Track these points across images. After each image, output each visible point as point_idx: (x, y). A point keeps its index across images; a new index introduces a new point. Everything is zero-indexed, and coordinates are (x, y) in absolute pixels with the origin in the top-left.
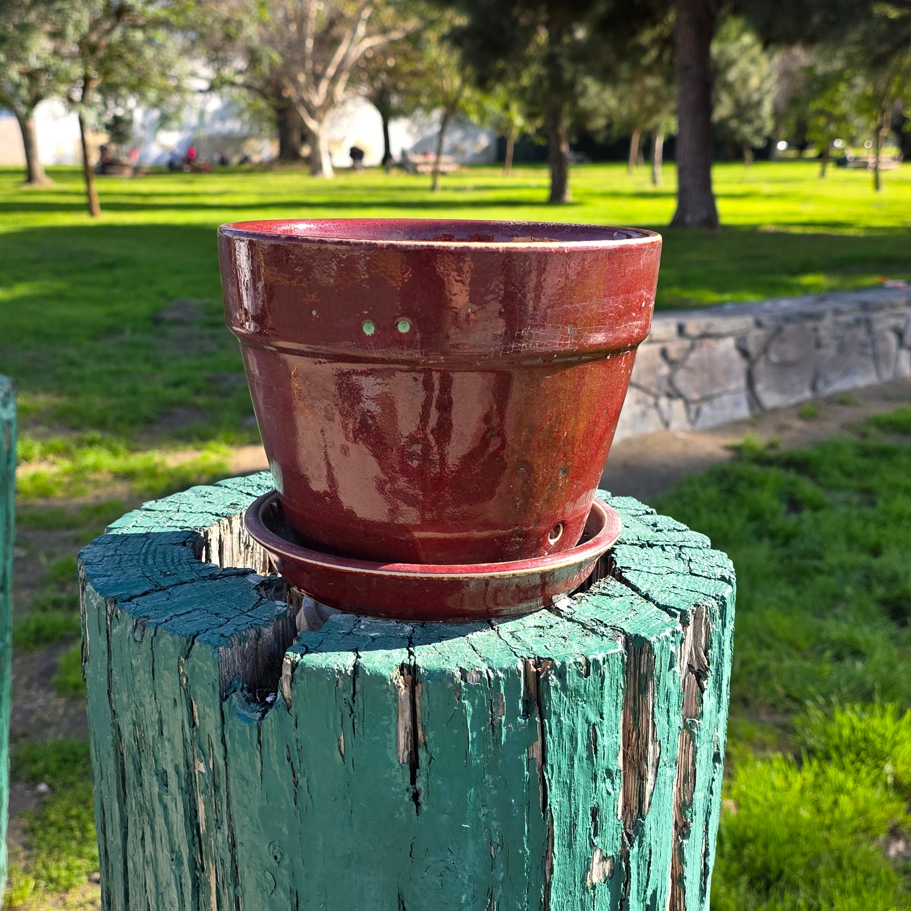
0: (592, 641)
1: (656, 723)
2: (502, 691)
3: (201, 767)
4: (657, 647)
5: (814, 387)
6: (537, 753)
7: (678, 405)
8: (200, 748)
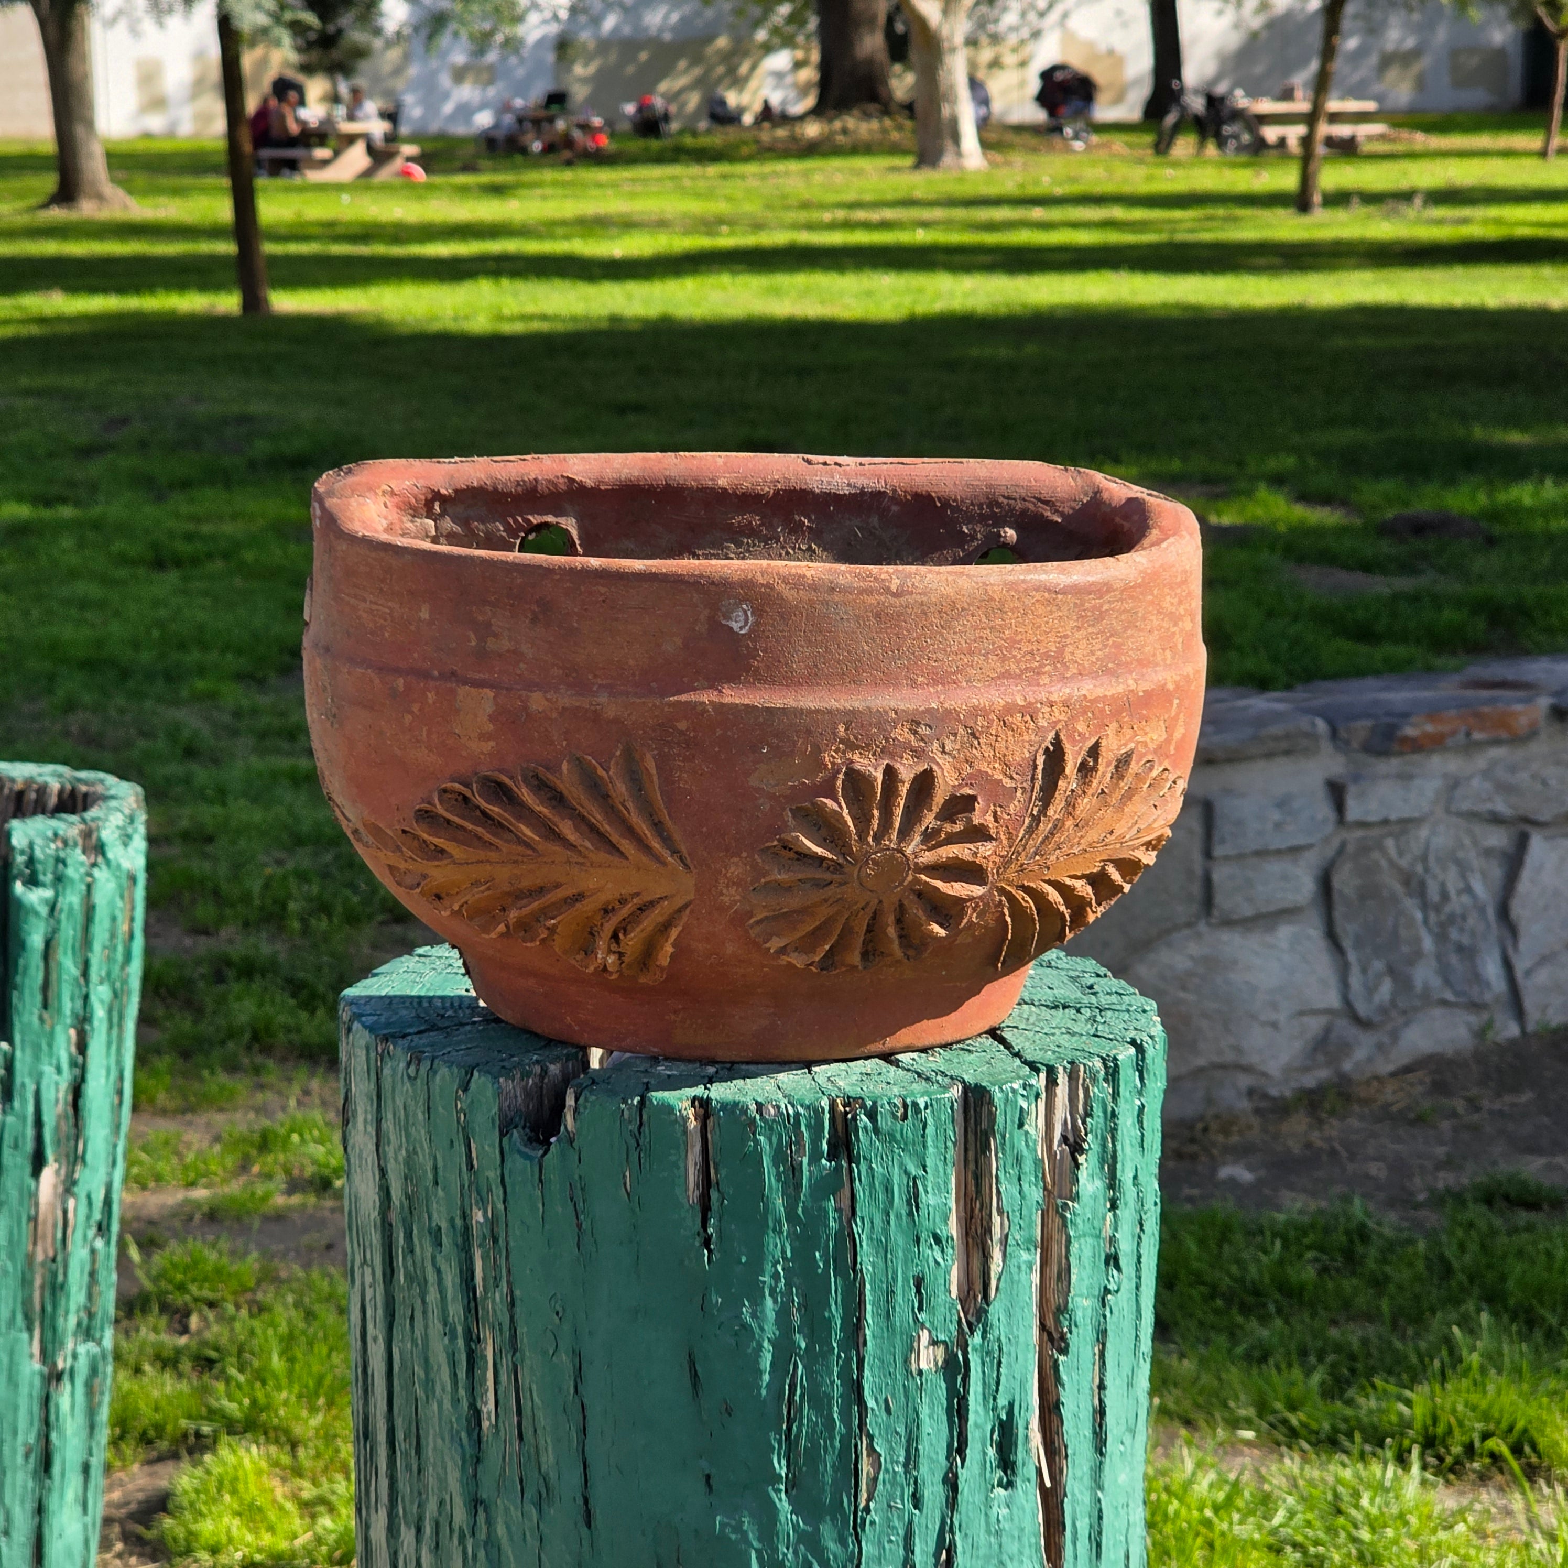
0: (919, 1086)
1: (1002, 1189)
2: (803, 1128)
3: (478, 1216)
4: (998, 1096)
6: (846, 1204)
8: (479, 1193)
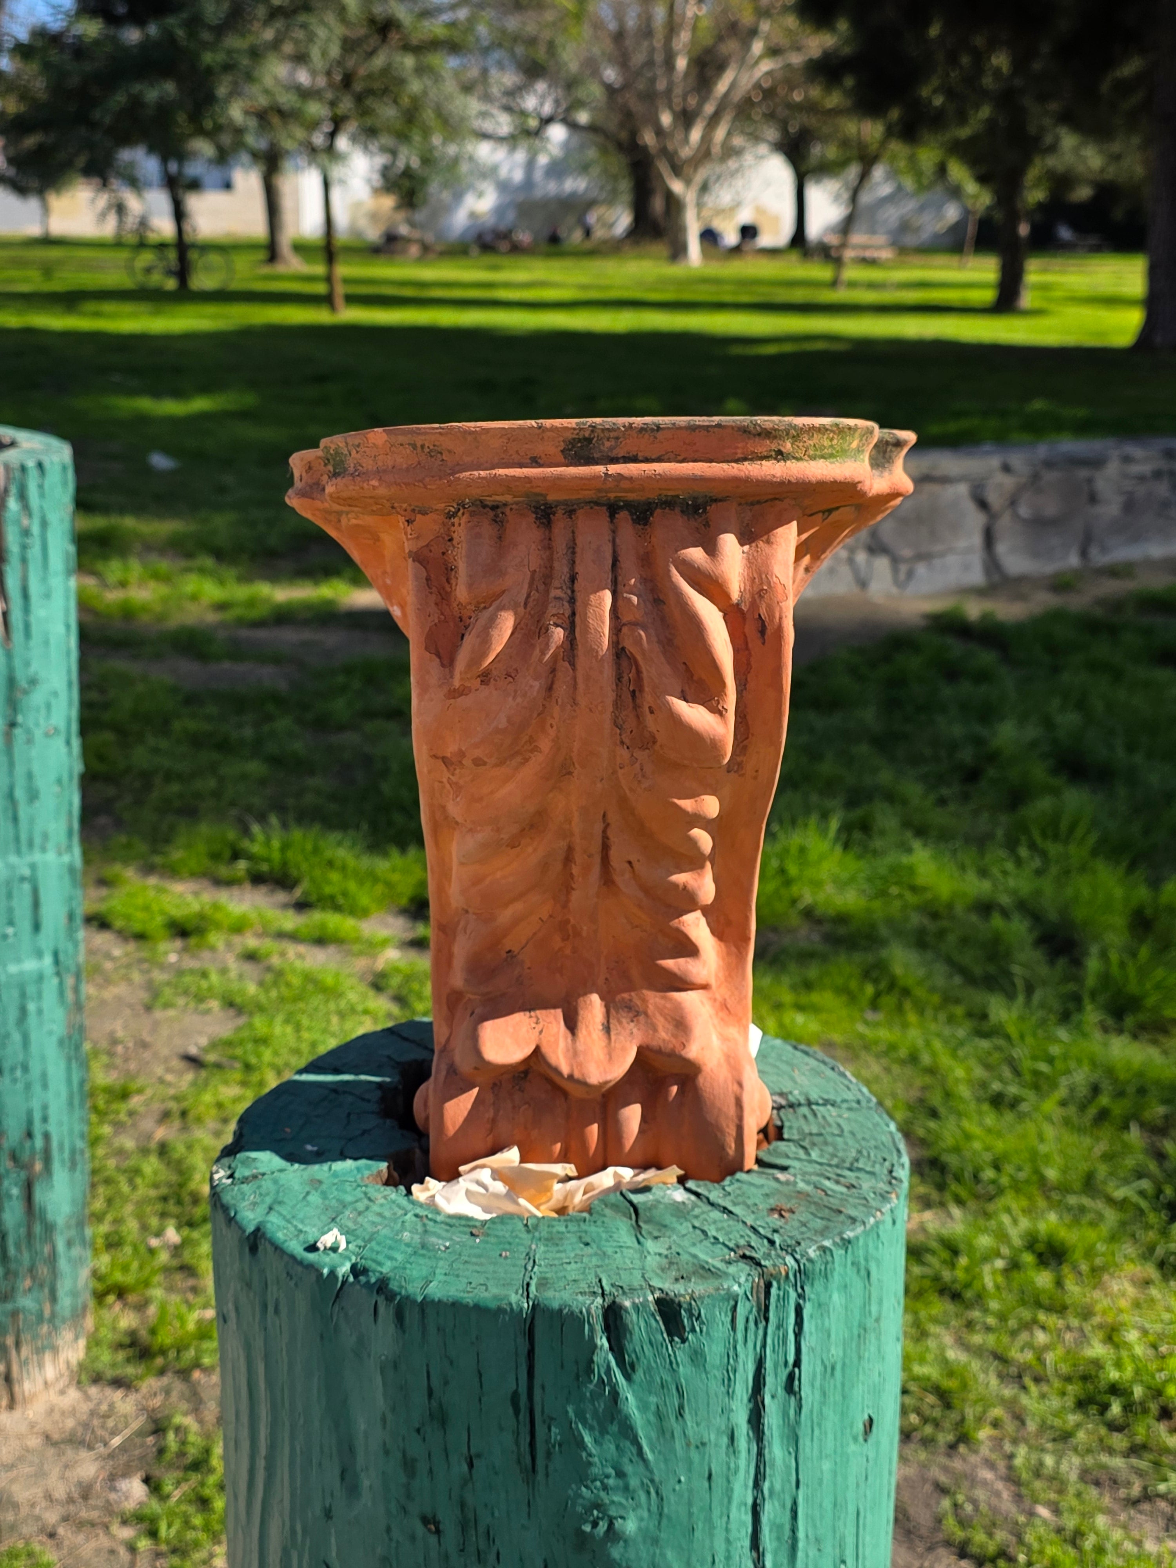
5: (1084, 554)
7: (882, 564)
